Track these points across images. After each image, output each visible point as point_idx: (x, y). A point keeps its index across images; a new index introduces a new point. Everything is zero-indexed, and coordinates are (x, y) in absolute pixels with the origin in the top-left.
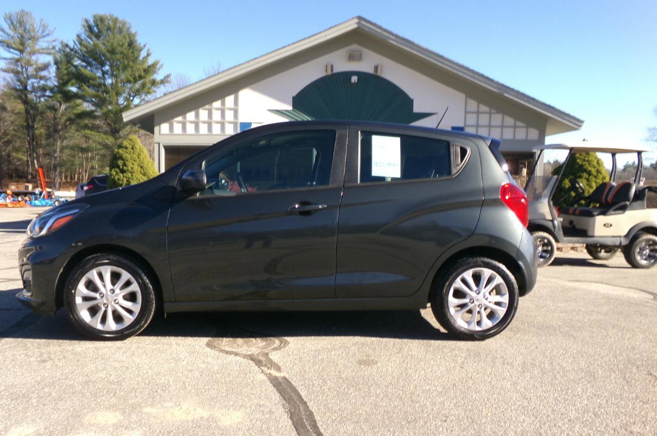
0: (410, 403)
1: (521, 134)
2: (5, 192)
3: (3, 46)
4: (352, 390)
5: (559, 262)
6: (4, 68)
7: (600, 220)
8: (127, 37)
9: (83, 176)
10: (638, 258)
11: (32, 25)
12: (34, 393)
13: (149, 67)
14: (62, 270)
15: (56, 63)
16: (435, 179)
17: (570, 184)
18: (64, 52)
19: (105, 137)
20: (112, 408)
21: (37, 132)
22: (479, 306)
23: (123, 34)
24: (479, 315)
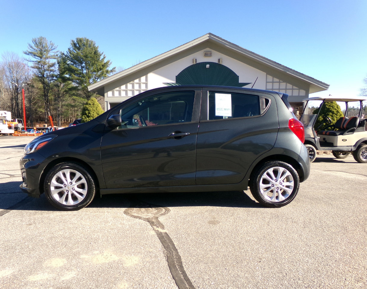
0: (239, 249)
1: (296, 93)
2: (33, 129)
3: (32, 55)
4: (204, 240)
5: (318, 160)
6: (33, 66)
7: (340, 138)
8: (94, 49)
9: (72, 119)
10: (361, 157)
11: (46, 44)
12: (19, 245)
13: (105, 63)
14: (43, 172)
15: (58, 63)
16: (251, 117)
17: (322, 119)
18: (62, 57)
19: (83, 99)
20: (62, 255)
21: (50, 98)
22: (277, 188)
23: (91, 48)
24: (277, 193)
